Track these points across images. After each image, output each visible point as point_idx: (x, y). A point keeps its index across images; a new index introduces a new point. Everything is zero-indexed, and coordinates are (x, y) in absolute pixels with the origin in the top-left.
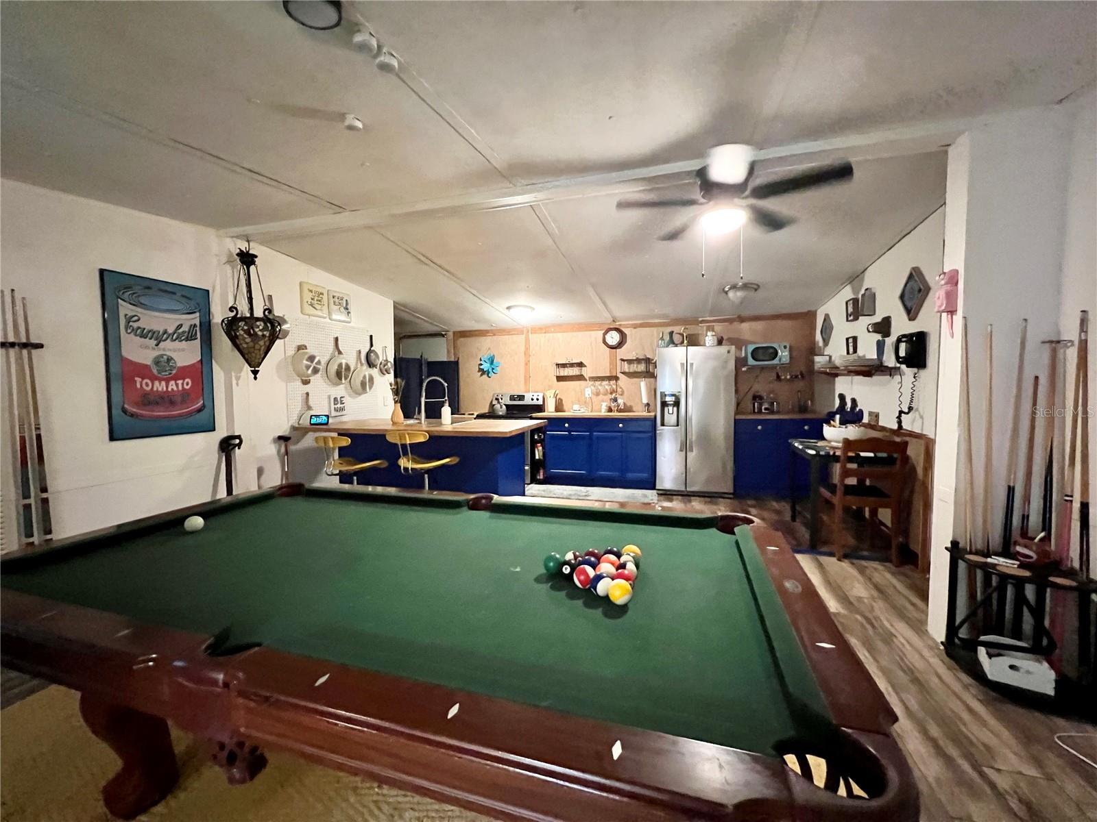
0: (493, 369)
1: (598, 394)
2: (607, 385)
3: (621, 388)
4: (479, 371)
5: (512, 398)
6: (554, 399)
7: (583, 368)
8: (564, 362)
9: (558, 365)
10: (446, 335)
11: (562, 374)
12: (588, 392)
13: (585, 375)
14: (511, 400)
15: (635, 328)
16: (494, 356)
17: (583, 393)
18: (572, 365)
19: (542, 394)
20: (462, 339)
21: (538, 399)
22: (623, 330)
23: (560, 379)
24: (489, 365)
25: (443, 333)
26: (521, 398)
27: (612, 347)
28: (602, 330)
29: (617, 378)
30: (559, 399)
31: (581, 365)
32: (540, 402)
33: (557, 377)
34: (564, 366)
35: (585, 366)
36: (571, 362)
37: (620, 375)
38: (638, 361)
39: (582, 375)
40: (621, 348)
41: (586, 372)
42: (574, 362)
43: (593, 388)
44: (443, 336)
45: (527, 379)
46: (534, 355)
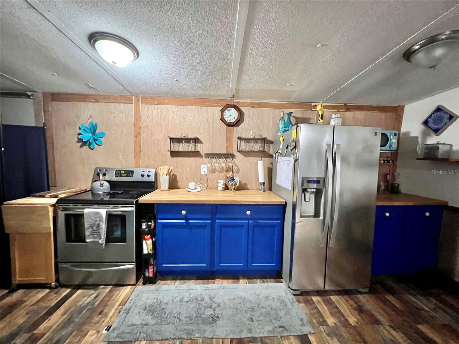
0: (95, 140)
1: (213, 171)
2: (223, 162)
3: (236, 166)
4: (78, 142)
5: (119, 173)
6: (168, 176)
7: (199, 144)
8: (179, 137)
9: (172, 139)
10: (32, 95)
11: (176, 150)
12: (204, 169)
13: (201, 153)
14: (116, 175)
15: (253, 107)
16: (96, 125)
17: (198, 169)
18: (188, 140)
19: (154, 170)
20: (54, 103)
21: (149, 176)
22: (241, 108)
23: (174, 154)
24: (90, 135)
25: (29, 93)
26: (130, 173)
27: (230, 125)
28: (220, 106)
29: (232, 156)
30: (173, 175)
31: (197, 141)
32: (152, 179)
33: (171, 152)
34: (179, 141)
35: (201, 143)
36: (187, 137)
37: (236, 153)
38: (255, 140)
39: (198, 152)
40: (238, 126)
41: (203, 149)
42: (190, 137)
43: (209, 165)
44: (29, 97)
45: (137, 153)
46: (145, 127)
